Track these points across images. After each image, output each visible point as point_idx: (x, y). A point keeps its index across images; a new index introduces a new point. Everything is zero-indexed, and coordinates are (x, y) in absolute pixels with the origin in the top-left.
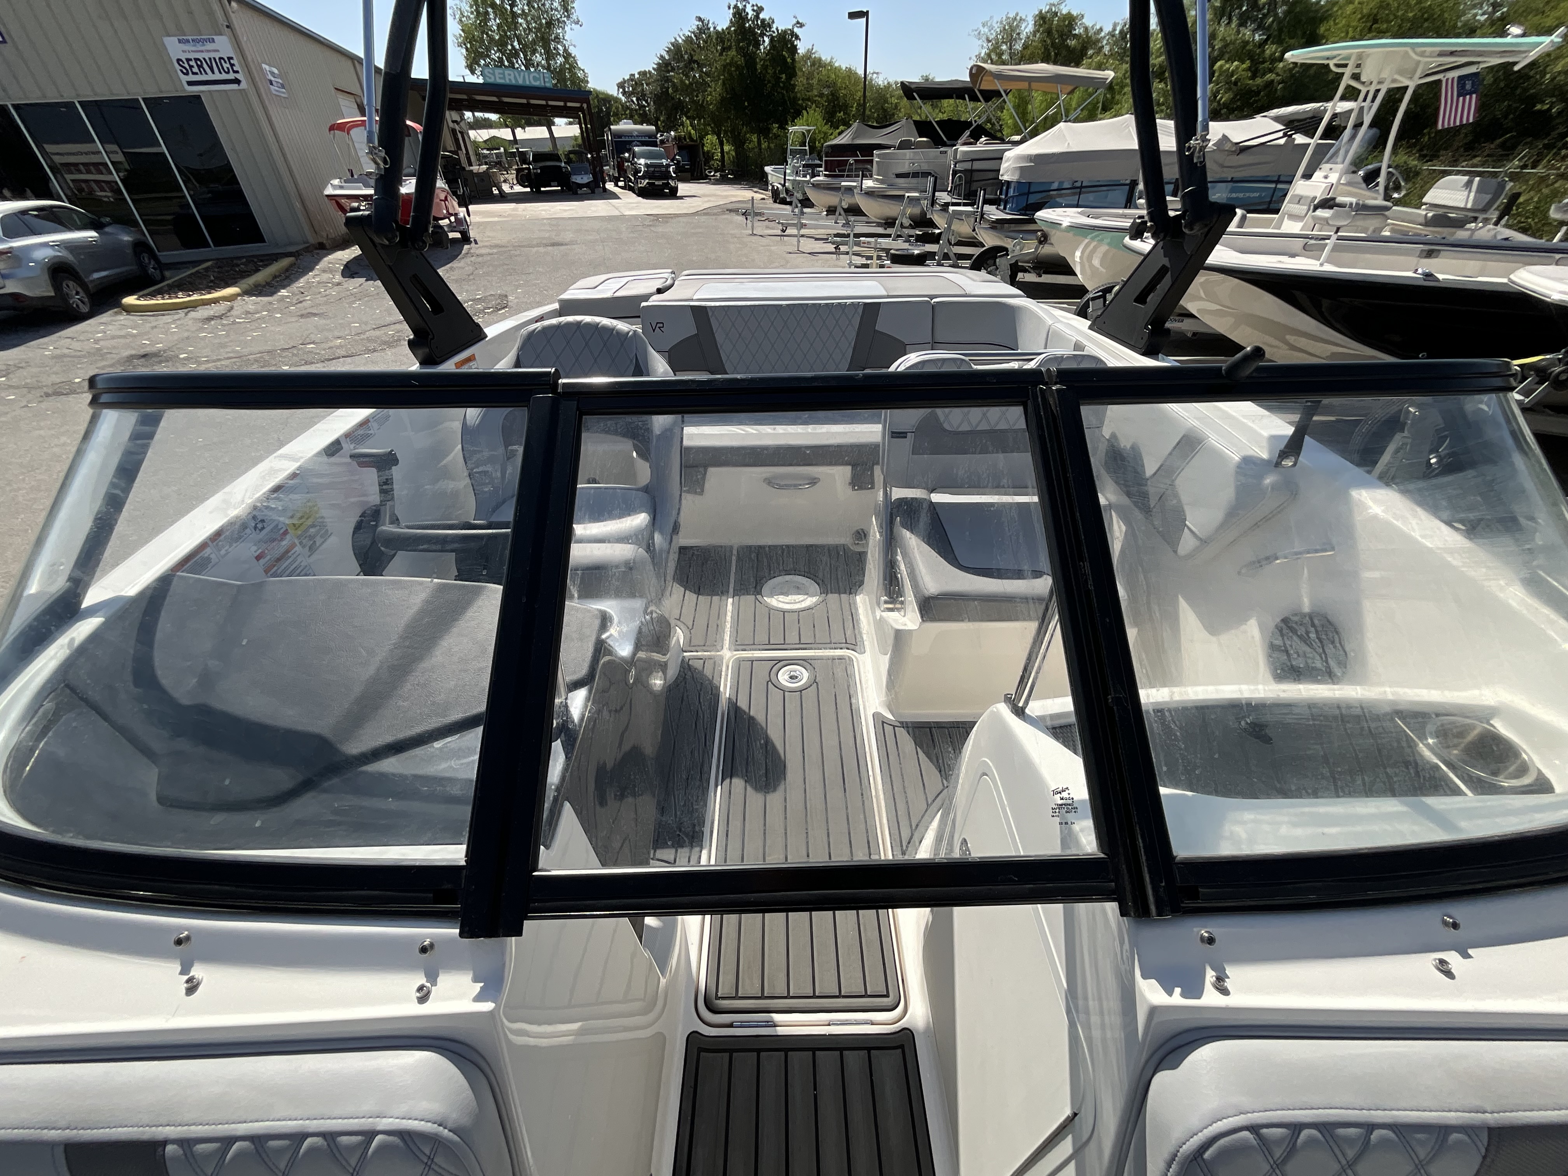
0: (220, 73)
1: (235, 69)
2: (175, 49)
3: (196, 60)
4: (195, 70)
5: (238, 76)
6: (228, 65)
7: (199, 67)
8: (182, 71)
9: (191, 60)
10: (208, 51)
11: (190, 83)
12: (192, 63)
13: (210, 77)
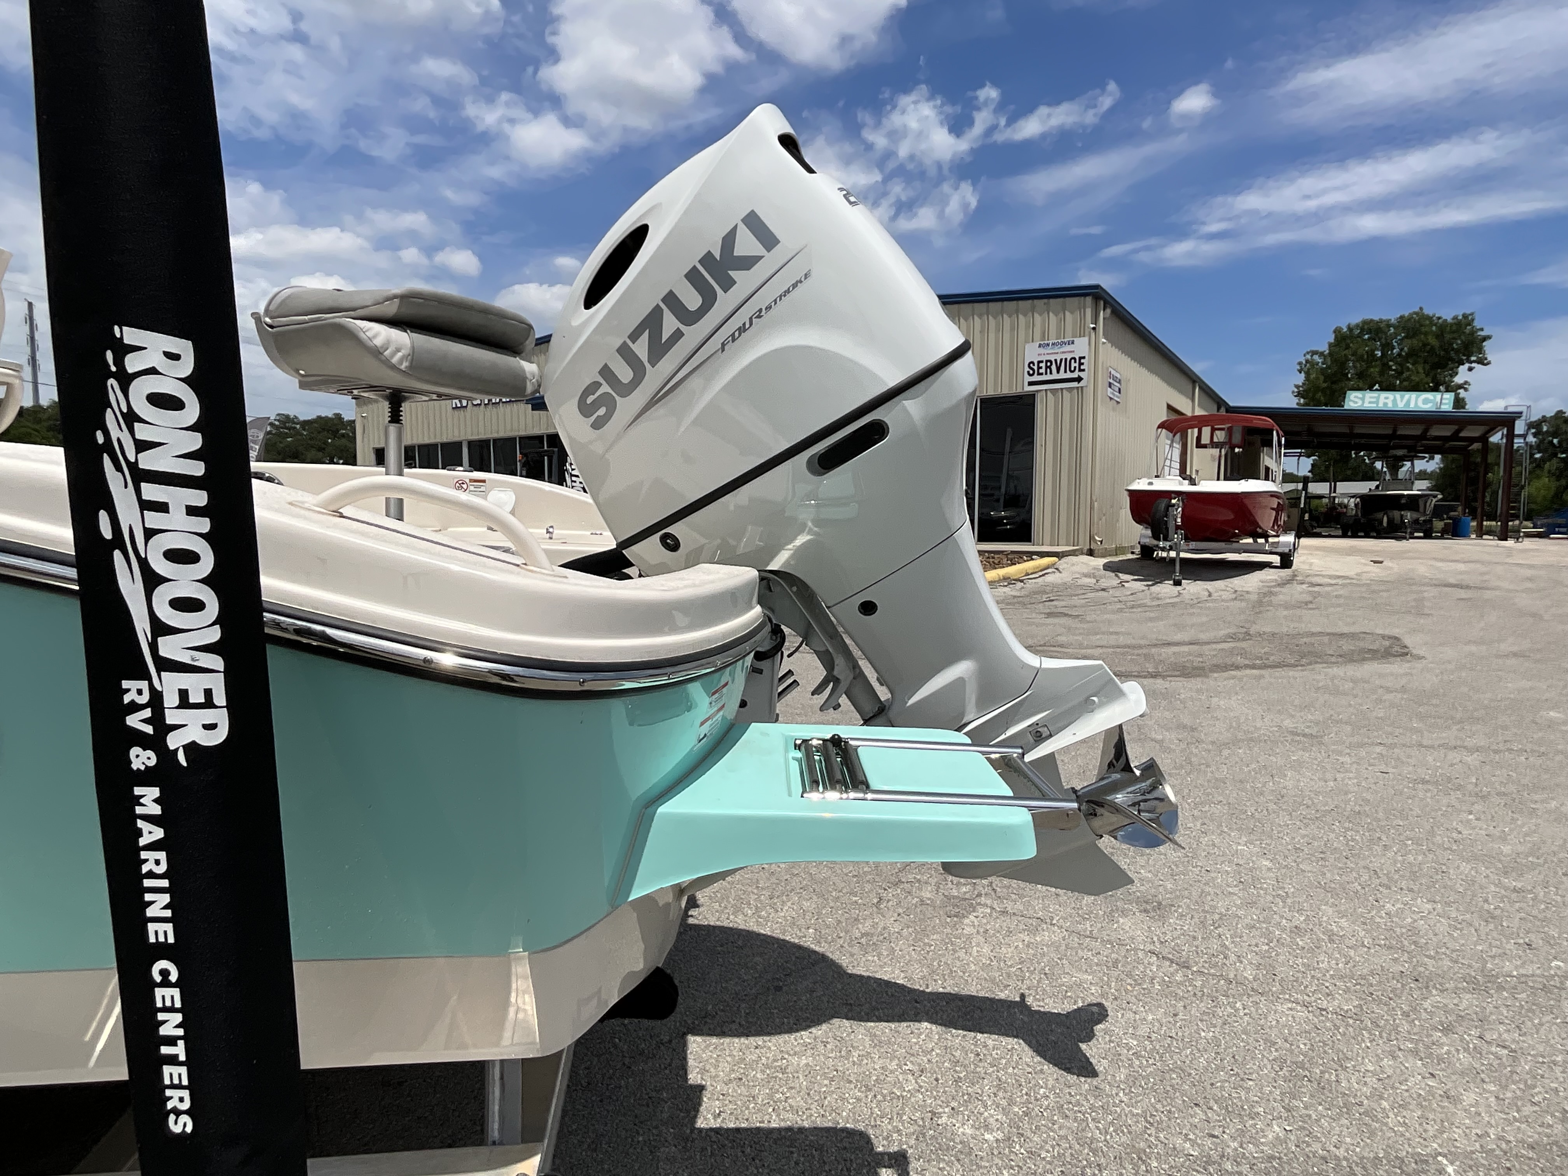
0: (1065, 372)
1: (1082, 367)
2: (1033, 353)
3: (1047, 361)
4: (1042, 371)
5: (1082, 374)
6: (1077, 365)
7: (1047, 367)
8: (1028, 372)
9: (1042, 362)
10: (1063, 352)
11: (1031, 384)
12: (1043, 365)
13: (1055, 376)
